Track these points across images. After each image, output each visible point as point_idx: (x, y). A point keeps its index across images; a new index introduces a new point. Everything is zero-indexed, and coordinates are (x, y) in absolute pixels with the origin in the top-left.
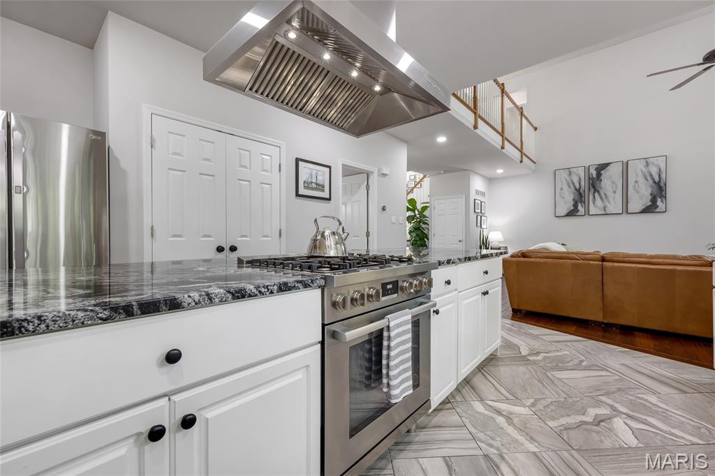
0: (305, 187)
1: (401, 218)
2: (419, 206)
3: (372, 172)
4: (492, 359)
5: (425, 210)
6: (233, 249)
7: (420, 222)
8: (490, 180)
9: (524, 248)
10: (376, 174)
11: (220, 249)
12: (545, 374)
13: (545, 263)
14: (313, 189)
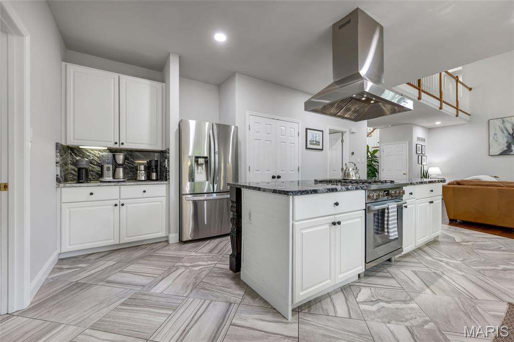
0: (310, 144)
1: (363, 159)
2: (371, 150)
3: (346, 132)
4: (435, 242)
5: (375, 153)
6: (279, 177)
7: (372, 161)
8: (429, 130)
9: (459, 179)
10: (348, 133)
11: (274, 177)
12: (472, 250)
13: (476, 189)
14: (314, 144)
